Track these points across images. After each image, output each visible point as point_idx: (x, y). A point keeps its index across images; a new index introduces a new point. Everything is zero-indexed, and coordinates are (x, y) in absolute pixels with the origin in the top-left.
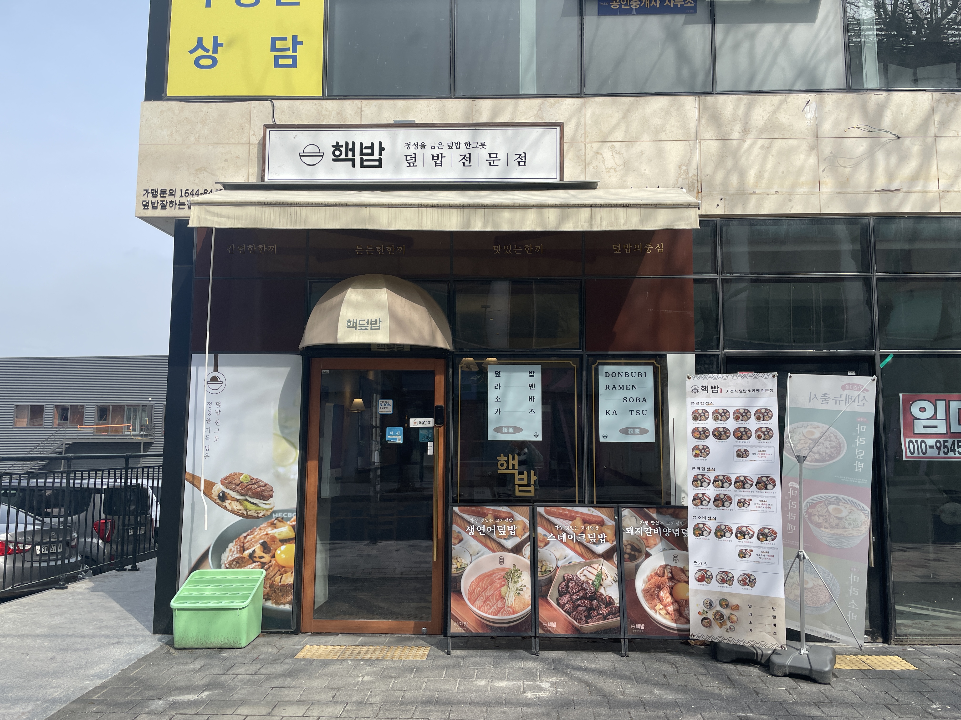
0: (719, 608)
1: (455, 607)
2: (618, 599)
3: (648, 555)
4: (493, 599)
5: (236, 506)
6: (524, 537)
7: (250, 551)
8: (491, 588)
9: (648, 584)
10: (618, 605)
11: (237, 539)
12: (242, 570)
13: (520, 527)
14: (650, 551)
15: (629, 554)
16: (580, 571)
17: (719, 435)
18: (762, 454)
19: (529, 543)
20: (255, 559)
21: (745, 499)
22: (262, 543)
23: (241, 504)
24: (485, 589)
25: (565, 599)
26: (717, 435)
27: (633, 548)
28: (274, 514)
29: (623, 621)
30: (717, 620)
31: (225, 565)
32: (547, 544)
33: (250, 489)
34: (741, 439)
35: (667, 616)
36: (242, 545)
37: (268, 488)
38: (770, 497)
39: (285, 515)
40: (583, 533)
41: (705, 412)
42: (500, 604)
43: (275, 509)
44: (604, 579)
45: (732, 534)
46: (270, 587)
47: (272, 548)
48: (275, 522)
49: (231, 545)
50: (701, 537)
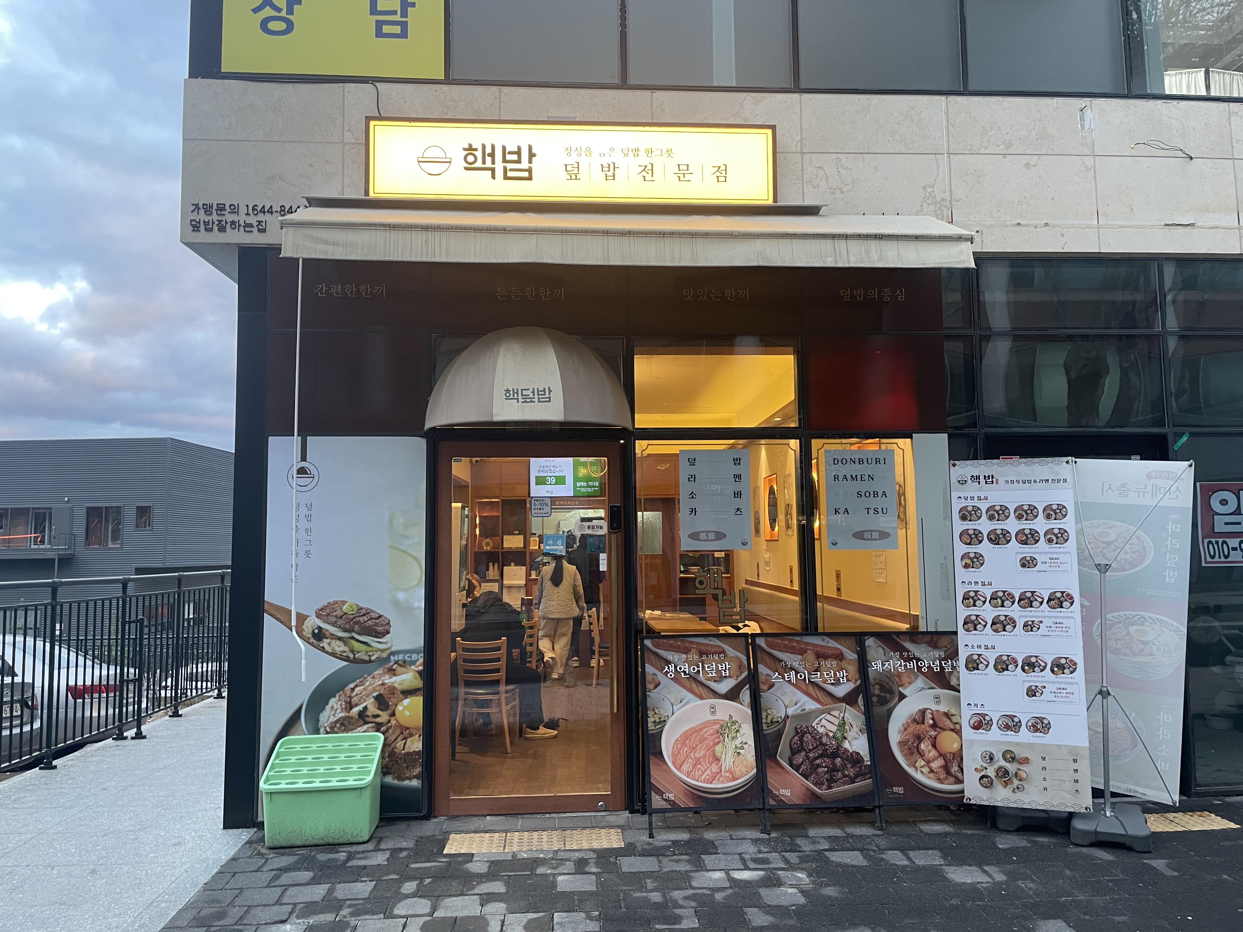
0: (1003, 763)
1: (656, 776)
2: (868, 756)
3: (902, 697)
4: (705, 762)
5: (339, 647)
6: (740, 679)
7: (360, 708)
8: (701, 747)
9: (905, 734)
10: (869, 763)
11: (341, 692)
12: (350, 734)
13: (734, 666)
14: (905, 692)
15: (878, 696)
16: (816, 721)
17: (996, 538)
18: (1054, 563)
19: (748, 686)
20: (368, 719)
21: (1033, 622)
22: (377, 696)
23: (346, 644)
24: (694, 749)
25: (799, 758)
26: (994, 538)
27: (883, 689)
28: (392, 656)
29: (876, 783)
30: (1000, 777)
31: (325, 728)
32: (771, 686)
33: (358, 623)
34: (1026, 544)
35: (932, 775)
36: (348, 700)
37: (384, 621)
38: (1067, 617)
39: (408, 657)
40: (816, 671)
41: (976, 509)
42: (714, 768)
43: (393, 649)
44: (848, 730)
45: (1017, 666)
46: (389, 757)
47: (390, 703)
48: (394, 667)
49: (332, 701)
50: (976, 671)
